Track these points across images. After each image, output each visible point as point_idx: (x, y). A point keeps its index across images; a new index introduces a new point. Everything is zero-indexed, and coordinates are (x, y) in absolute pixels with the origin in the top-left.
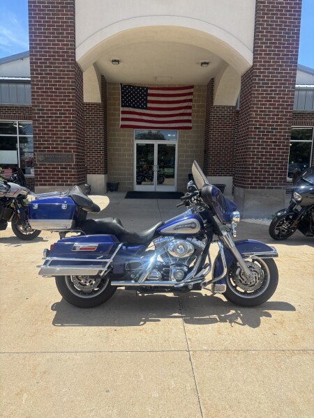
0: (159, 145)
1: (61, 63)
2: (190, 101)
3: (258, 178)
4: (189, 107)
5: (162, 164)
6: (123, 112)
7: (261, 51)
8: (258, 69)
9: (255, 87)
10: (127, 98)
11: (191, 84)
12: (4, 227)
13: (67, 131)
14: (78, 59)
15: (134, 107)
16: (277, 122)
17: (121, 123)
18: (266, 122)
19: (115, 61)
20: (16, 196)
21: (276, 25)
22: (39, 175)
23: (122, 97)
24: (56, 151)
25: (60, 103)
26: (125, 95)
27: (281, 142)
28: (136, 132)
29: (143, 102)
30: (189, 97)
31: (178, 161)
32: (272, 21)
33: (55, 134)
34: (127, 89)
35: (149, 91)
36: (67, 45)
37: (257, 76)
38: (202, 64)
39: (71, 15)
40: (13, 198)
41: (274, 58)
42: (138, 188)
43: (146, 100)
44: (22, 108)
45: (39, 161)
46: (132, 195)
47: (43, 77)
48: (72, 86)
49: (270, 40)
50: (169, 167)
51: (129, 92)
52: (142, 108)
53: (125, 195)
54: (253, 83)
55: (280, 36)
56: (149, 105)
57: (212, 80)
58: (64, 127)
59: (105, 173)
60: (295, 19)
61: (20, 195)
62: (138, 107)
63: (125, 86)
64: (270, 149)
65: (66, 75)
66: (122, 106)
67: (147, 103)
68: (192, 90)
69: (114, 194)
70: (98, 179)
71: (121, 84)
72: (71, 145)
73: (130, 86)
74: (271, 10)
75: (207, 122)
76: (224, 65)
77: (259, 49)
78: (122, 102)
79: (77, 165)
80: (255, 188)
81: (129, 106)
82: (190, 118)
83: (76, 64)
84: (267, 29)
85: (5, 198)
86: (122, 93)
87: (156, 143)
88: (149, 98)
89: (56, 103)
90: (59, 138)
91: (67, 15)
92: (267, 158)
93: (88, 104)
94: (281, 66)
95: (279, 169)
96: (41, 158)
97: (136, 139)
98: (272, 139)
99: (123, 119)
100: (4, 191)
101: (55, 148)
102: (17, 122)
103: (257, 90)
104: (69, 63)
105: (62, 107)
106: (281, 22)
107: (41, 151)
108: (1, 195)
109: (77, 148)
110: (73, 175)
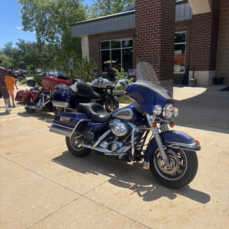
13: (155, 41)
24: (149, 56)
33: (148, 44)
48: (159, 7)
58: (154, 39)
61: (108, 86)
70: (203, 75)
72: (157, 51)
89: (149, 22)
90: (151, 46)
100: (100, 83)
101: (148, 54)
105: (153, 24)
107: (140, 57)
108: (99, 86)
109: (161, 53)
110: (158, 72)
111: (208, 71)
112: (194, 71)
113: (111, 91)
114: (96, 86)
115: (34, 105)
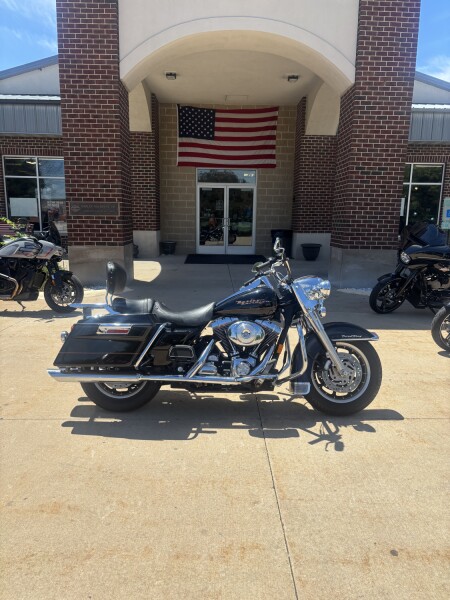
0: (230, 190)
1: (100, 82)
2: (274, 128)
3: (360, 234)
4: (272, 138)
5: (235, 216)
6: (182, 145)
7: (365, 63)
8: (361, 88)
9: (357, 113)
10: (187, 124)
11: (275, 105)
12: (34, 297)
13: (110, 173)
14: (122, 76)
15: (196, 137)
16: (386, 160)
17: (179, 159)
18: (372, 160)
19: (171, 74)
20: (49, 257)
21: (387, 29)
22: (73, 231)
23: (180, 124)
24: (96, 200)
25: (100, 135)
26: (184, 121)
27: (390, 187)
28: (199, 171)
29: (208, 130)
30: (272, 123)
31: (257, 213)
32: (380, 24)
33: (93, 177)
34: (187, 112)
35: (218, 115)
36: (109, 57)
37: (360, 98)
38: (290, 78)
39: (113, 16)
40: (46, 260)
41: (383, 74)
42: (202, 250)
43: (213, 127)
44: (44, 138)
45: (73, 213)
46: (194, 259)
47: (78, 101)
48: (114, 112)
49: (377, 49)
50: (246, 220)
51: (190, 116)
52: (208, 138)
53: (184, 258)
54: (354, 108)
55: (391, 44)
56: (217, 134)
57: (304, 100)
58: (106, 168)
59: (158, 228)
60: (411, 20)
61: (54, 256)
62: (202, 137)
63: (184, 108)
64: (377, 196)
65: (107, 97)
66: (180, 136)
67: (214, 130)
68: (276, 113)
69: (170, 258)
70: (147, 237)
71: (178, 105)
72: (114, 191)
73: (190, 108)
74: (379, 9)
75: (297, 157)
76: (317, 81)
77: (363, 61)
78: (180, 130)
79: (123, 218)
80: (357, 247)
81: (190, 136)
82: (273, 152)
83: (120, 82)
84: (375, 34)
85: (35, 260)
86: (180, 117)
87: (227, 187)
88: (217, 124)
89: (94, 135)
90: (99, 182)
91: (108, 16)
92: (373, 209)
93: (134, 133)
94: (392, 84)
95: (389, 222)
96: (76, 208)
97: (199, 181)
98: (379, 182)
99: (182, 154)
100: (35, 251)
101: (94, 195)
102: (36, 158)
103: (359, 117)
104: (112, 82)
105: (103, 140)
106: (392, 24)
107: (76, 199)
108: (31, 256)
109: (123, 196)
110: (118, 231)
111: (155, 233)
114: (22, 256)
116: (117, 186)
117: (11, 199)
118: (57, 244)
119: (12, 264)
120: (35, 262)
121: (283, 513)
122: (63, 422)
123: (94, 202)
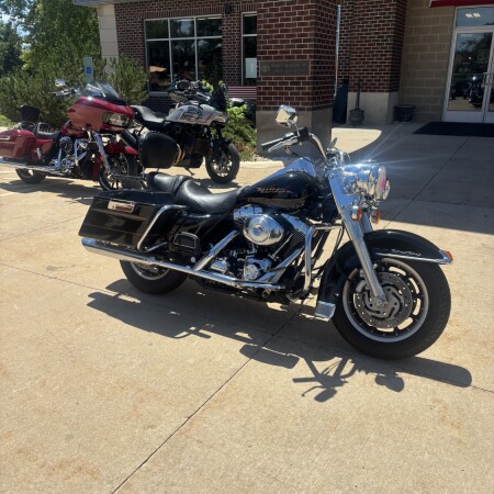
13: (303, 24)
20: (208, 123)
24: (286, 57)
33: (285, 31)
40: (206, 126)
42: (450, 117)
45: (263, 74)
53: (419, 127)
58: (299, 19)
59: (392, 89)
70: (377, 100)
72: (306, 46)
79: (314, 78)
90: (291, 36)
96: (266, 68)
100: (196, 116)
101: (285, 52)
107: (267, 58)
108: (193, 121)
109: (315, 51)
110: (308, 94)
111: (387, 94)
112: (358, 91)
113: (219, 133)
114: (185, 121)
115: (46, 164)
116: (309, 40)
117: (247, 59)
118: (217, 109)
119: (178, 129)
120: (198, 127)
121: (164, 448)
122: (94, 291)
123: (284, 60)
